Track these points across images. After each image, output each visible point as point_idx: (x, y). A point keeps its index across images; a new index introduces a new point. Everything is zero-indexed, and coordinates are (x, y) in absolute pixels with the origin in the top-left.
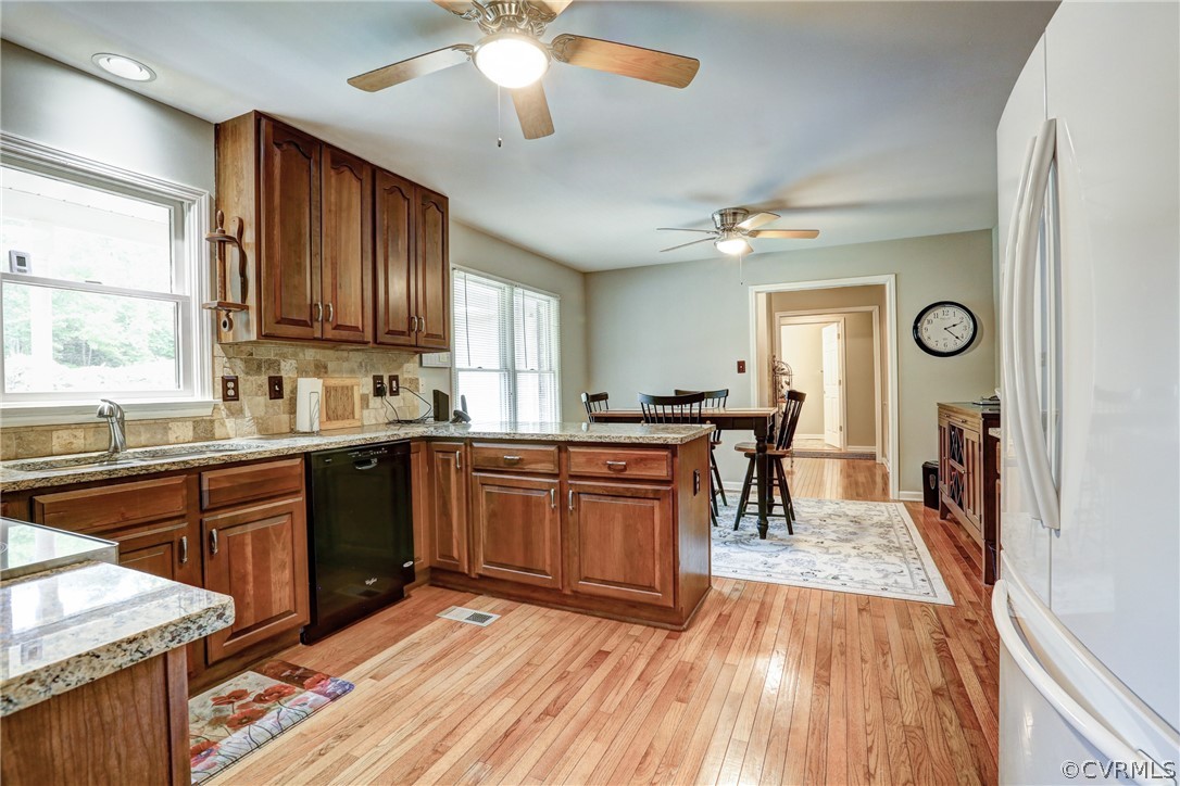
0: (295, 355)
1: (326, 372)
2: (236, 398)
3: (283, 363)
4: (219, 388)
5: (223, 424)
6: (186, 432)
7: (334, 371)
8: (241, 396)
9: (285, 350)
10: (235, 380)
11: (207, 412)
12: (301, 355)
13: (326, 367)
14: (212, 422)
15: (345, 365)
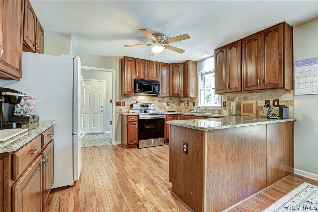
0: (238, 96)
1: (247, 100)
2: (225, 106)
3: (235, 98)
4: (222, 104)
5: (223, 111)
6: (217, 112)
7: (250, 99)
8: (226, 106)
9: (236, 95)
10: (225, 102)
11: (220, 108)
12: (240, 96)
13: (247, 98)
14: (221, 110)
15: (254, 97)
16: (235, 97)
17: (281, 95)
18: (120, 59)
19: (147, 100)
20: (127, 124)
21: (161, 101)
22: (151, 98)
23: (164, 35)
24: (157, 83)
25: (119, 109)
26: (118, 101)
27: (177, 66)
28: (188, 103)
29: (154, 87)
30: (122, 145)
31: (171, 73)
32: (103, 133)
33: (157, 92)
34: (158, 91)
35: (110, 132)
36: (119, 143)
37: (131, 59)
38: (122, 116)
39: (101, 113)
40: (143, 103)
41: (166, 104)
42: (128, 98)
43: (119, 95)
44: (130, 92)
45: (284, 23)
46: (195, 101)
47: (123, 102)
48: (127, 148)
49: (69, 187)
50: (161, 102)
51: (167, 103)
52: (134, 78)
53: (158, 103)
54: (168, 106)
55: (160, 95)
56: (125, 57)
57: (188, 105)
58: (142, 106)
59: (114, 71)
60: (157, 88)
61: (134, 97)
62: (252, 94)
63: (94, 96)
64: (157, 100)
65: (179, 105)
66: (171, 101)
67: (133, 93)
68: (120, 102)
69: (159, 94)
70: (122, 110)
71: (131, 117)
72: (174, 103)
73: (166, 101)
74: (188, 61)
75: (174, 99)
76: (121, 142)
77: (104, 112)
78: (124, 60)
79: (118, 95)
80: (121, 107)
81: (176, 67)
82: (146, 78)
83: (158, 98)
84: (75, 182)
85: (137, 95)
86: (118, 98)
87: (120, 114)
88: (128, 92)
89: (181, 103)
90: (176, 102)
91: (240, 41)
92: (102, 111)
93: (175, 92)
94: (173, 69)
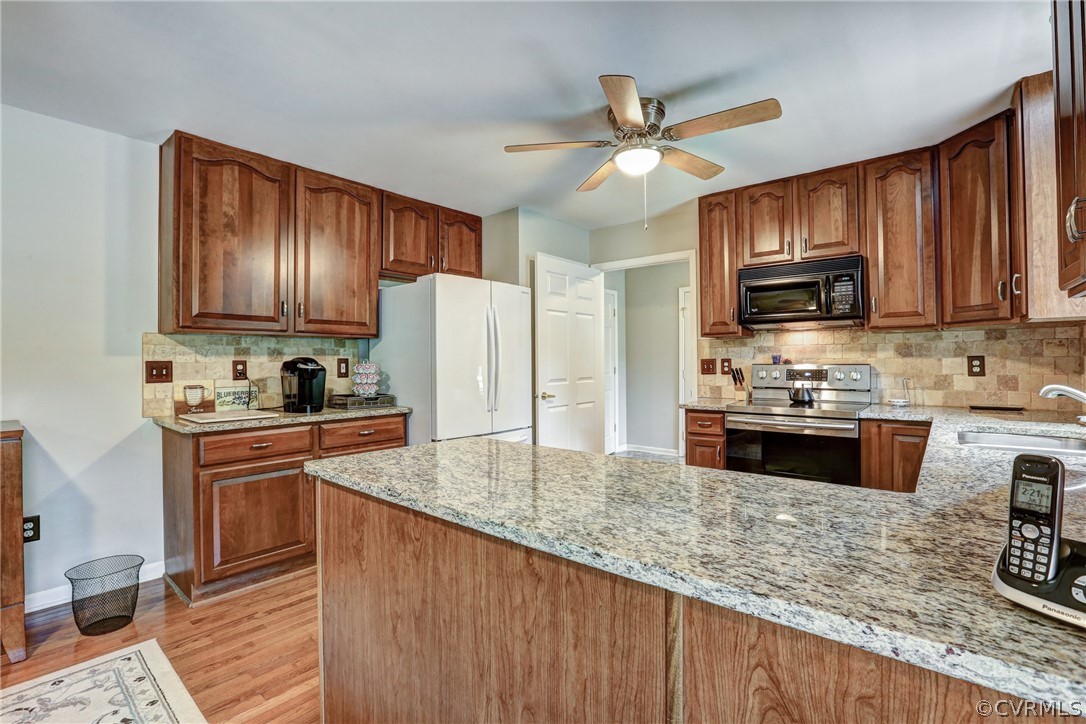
19: (829, 348)
21: (920, 347)
22: (852, 339)
25: (712, 384)
26: (707, 355)
27: (975, 142)
29: (826, 287)
31: (947, 192)
33: (845, 309)
34: (853, 308)
37: (720, 199)
41: (955, 365)
42: (745, 345)
47: (723, 361)
50: (921, 356)
51: (966, 360)
52: (737, 267)
53: (900, 360)
54: (971, 373)
55: (874, 321)
58: (796, 375)
60: (844, 289)
64: (892, 347)
66: (999, 346)
68: (712, 362)
69: (863, 317)
70: (719, 388)
73: (959, 351)
80: (717, 379)
81: (970, 151)
86: (707, 345)
88: (714, 324)
93: (966, 293)
94: (955, 164)
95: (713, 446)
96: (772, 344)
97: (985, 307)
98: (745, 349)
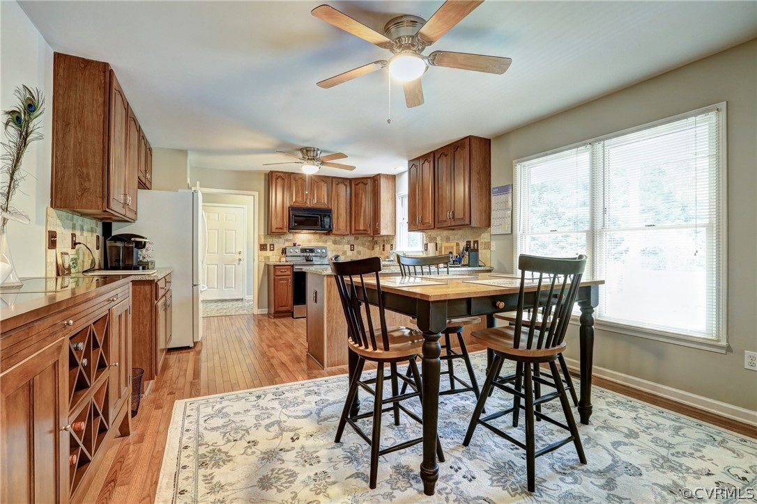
1: (449, 241)
2: (427, 250)
3: (437, 238)
4: (424, 247)
10: (427, 245)
11: (422, 254)
16: (437, 235)
17: (480, 235)
18: (265, 174)
19: (312, 241)
20: (274, 279)
21: (339, 241)
23: (318, 149)
24: (327, 213)
25: (265, 255)
26: (263, 243)
27: (363, 183)
28: (384, 246)
29: (321, 219)
30: (269, 315)
31: (353, 194)
32: (242, 299)
33: (327, 227)
34: (330, 227)
35: (251, 297)
36: (265, 311)
37: (282, 175)
38: (268, 266)
39: (239, 264)
40: (306, 245)
41: (347, 247)
43: (265, 233)
44: (281, 228)
45: (470, 138)
46: (393, 243)
47: (270, 245)
48: (275, 317)
49: (188, 348)
50: (339, 244)
51: (349, 246)
52: (288, 205)
53: (333, 246)
54: (351, 250)
55: (334, 231)
56: (272, 172)
57: (384, 250)
58: (304, 250)
59: (256, 194)
60: (327, 220)
61: (290, 236)
62: (454, 231)
63: (226, 233)
64: (331, 241)
65: (373, 249)
67: (286, 230)
68: (266, 245)
69: (332, 231)
70: (269, 257)
71: (280, 269)
72: (363, 245)
73: (348, 243)
74: (379, 174)
75: (362, 239)
76: (269, 311)
77: (244, 263)
78: (272, 178)
79: (262, 233)
80: (268, 253)
81: (361, 184)
82: (309, 205)
83: (332, 238)
84: (195, 344)
85: (296, 233)
86: (262, 237)
87: (265, 264)
88: (277, 228)
89: (375, 246)
90: (367, 244)
91: (432, 154)
92: (240, 260)
93: (359, 226)
94: (357, 187)
95: (287, 280)
96: (291, 238)
97: (364, 230)
98: (280, 240)
